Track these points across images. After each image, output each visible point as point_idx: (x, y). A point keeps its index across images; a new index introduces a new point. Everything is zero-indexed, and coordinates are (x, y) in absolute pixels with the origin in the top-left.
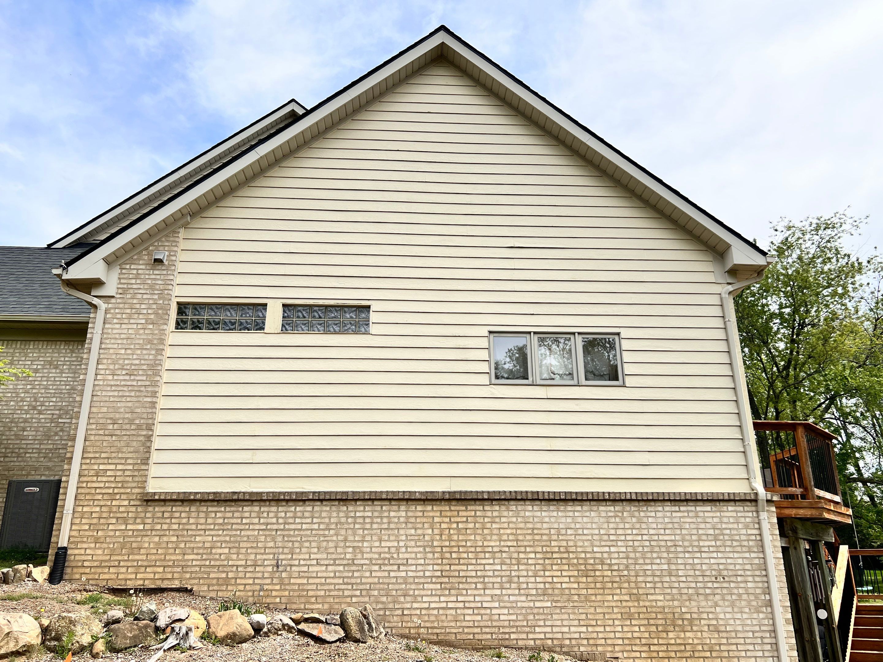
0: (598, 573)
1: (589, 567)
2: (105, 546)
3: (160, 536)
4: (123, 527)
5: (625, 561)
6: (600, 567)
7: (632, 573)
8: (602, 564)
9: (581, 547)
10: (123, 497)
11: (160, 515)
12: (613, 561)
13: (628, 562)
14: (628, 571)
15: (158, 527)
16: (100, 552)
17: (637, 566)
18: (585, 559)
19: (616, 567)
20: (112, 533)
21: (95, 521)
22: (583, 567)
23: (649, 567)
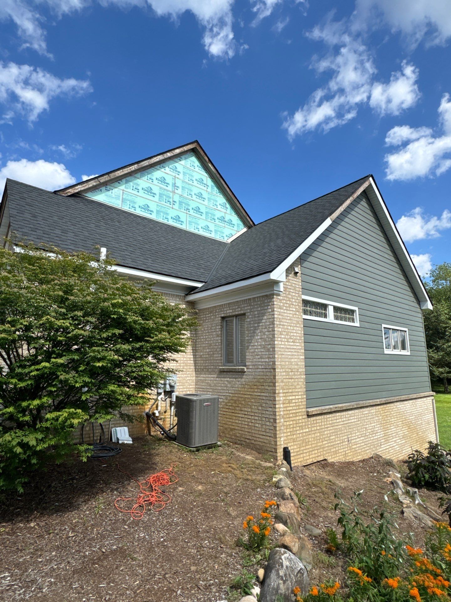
2: (297, 443)
3: (314, 434)
4: (302, 431)
10: (300, 414)
11: (312, 422)
15: (313, 429)
16: (295, 447)
20: (298, 436)
21: (292, 430)
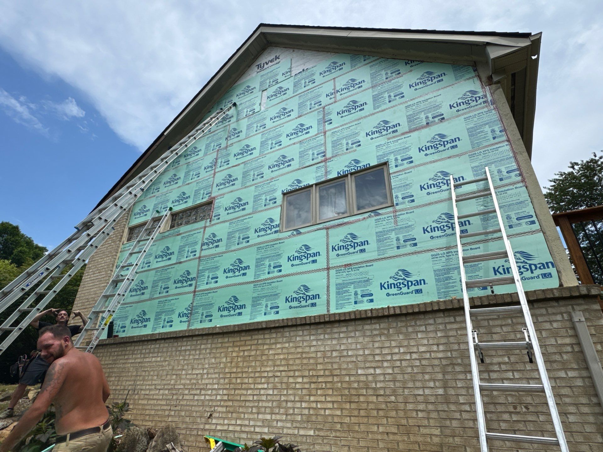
0: (362, 399)
1: (353, 392)
5: (391, 385)
6: (364, 392)
7: (401, 399)
8: (366, 389)
9: (345, 369)
12: (378, 386)
13: (395, 385)
14: (396, 396)
17: (405, 390)
18: (349, 382)
19: (382, 392)
22: (346, 392)
23: (421, 392)
